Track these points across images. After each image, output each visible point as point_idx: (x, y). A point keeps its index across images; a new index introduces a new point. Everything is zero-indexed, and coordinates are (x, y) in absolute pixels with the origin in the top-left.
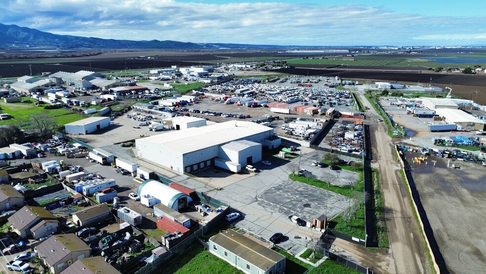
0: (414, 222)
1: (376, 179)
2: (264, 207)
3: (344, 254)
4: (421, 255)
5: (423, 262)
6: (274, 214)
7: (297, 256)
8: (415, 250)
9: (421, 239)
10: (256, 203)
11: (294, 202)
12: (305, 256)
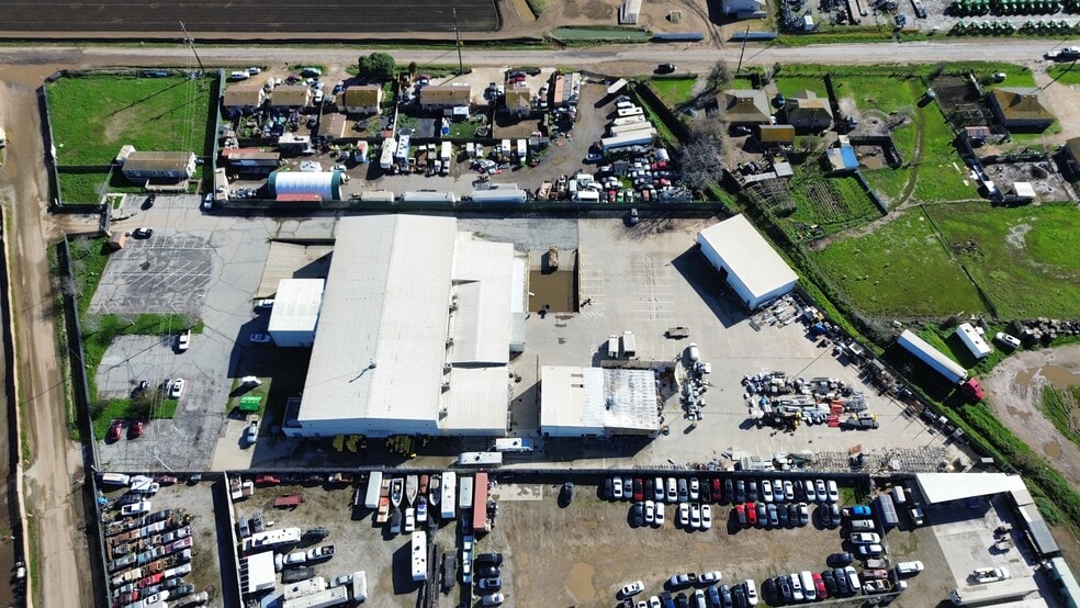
0: (19, 310)
1: (69, 397)
2: (193, 237)
3: (86, 219)
4: (18, 257)
5: (18, 249)
6: (174, 232)
7: (125, 195)
8: (22, 261)
9: (15, 282)
10: (207, 239)
11: (163, 263)
12: (118, 200)
